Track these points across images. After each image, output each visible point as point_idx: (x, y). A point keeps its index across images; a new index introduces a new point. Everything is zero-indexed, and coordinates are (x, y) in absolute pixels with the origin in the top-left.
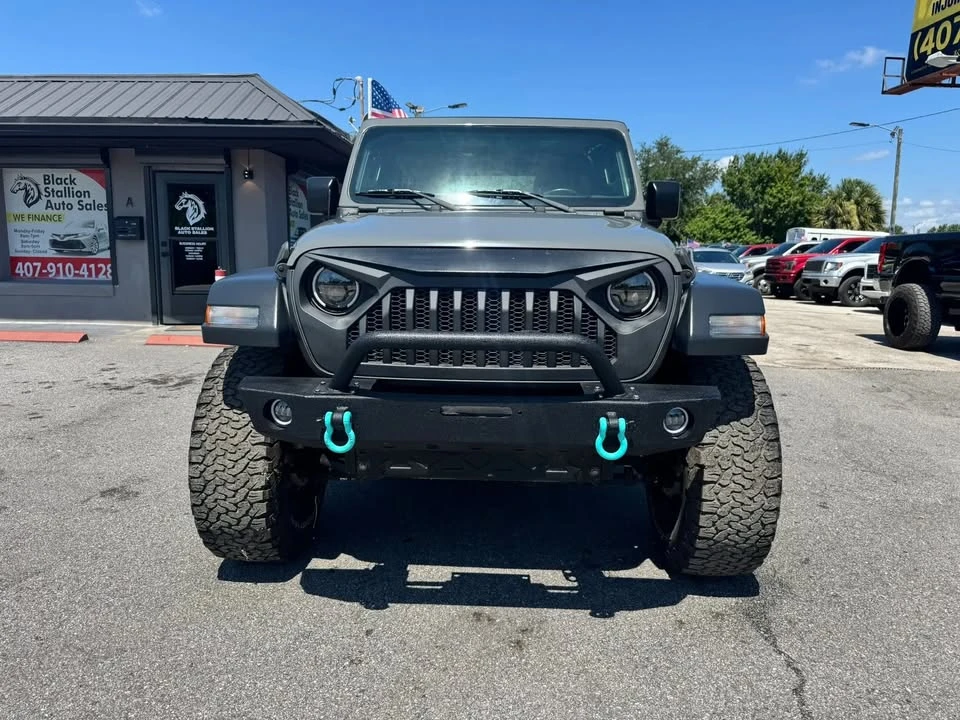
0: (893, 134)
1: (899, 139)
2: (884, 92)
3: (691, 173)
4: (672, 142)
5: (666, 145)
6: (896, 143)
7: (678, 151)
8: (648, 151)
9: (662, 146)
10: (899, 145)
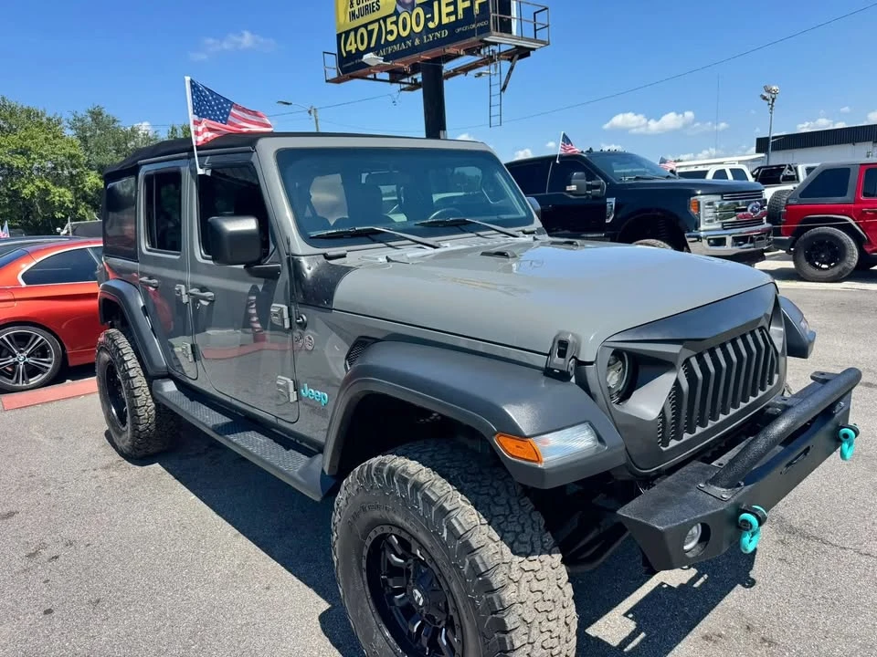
0: (310, 112)
1: (315, 116)
2: (327, 81)
3: (133, 143)
4: (106, 112)
5: (101, 114)
6: (314, 119)
7: (114, 121)
8: (82, 120)
9: (96, 115)
10: (317, 121)
